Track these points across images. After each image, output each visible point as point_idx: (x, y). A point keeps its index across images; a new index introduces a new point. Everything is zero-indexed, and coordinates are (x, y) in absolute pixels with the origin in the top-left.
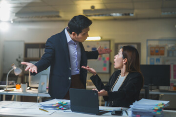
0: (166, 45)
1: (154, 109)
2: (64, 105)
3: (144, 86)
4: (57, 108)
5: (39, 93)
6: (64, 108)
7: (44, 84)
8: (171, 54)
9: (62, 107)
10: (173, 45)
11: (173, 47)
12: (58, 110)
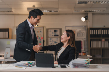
0: (76, 30)
1: (85, 63)
2: (31, 64)
3: (76, 52)
4: (27, 66)
5: (6, 59)
6: (31, 65)
7: (8, 53)
8: (79, 35)
9: (30, 65)
10: (80, 30)
11: (80, 31)
12: (28, 66)
